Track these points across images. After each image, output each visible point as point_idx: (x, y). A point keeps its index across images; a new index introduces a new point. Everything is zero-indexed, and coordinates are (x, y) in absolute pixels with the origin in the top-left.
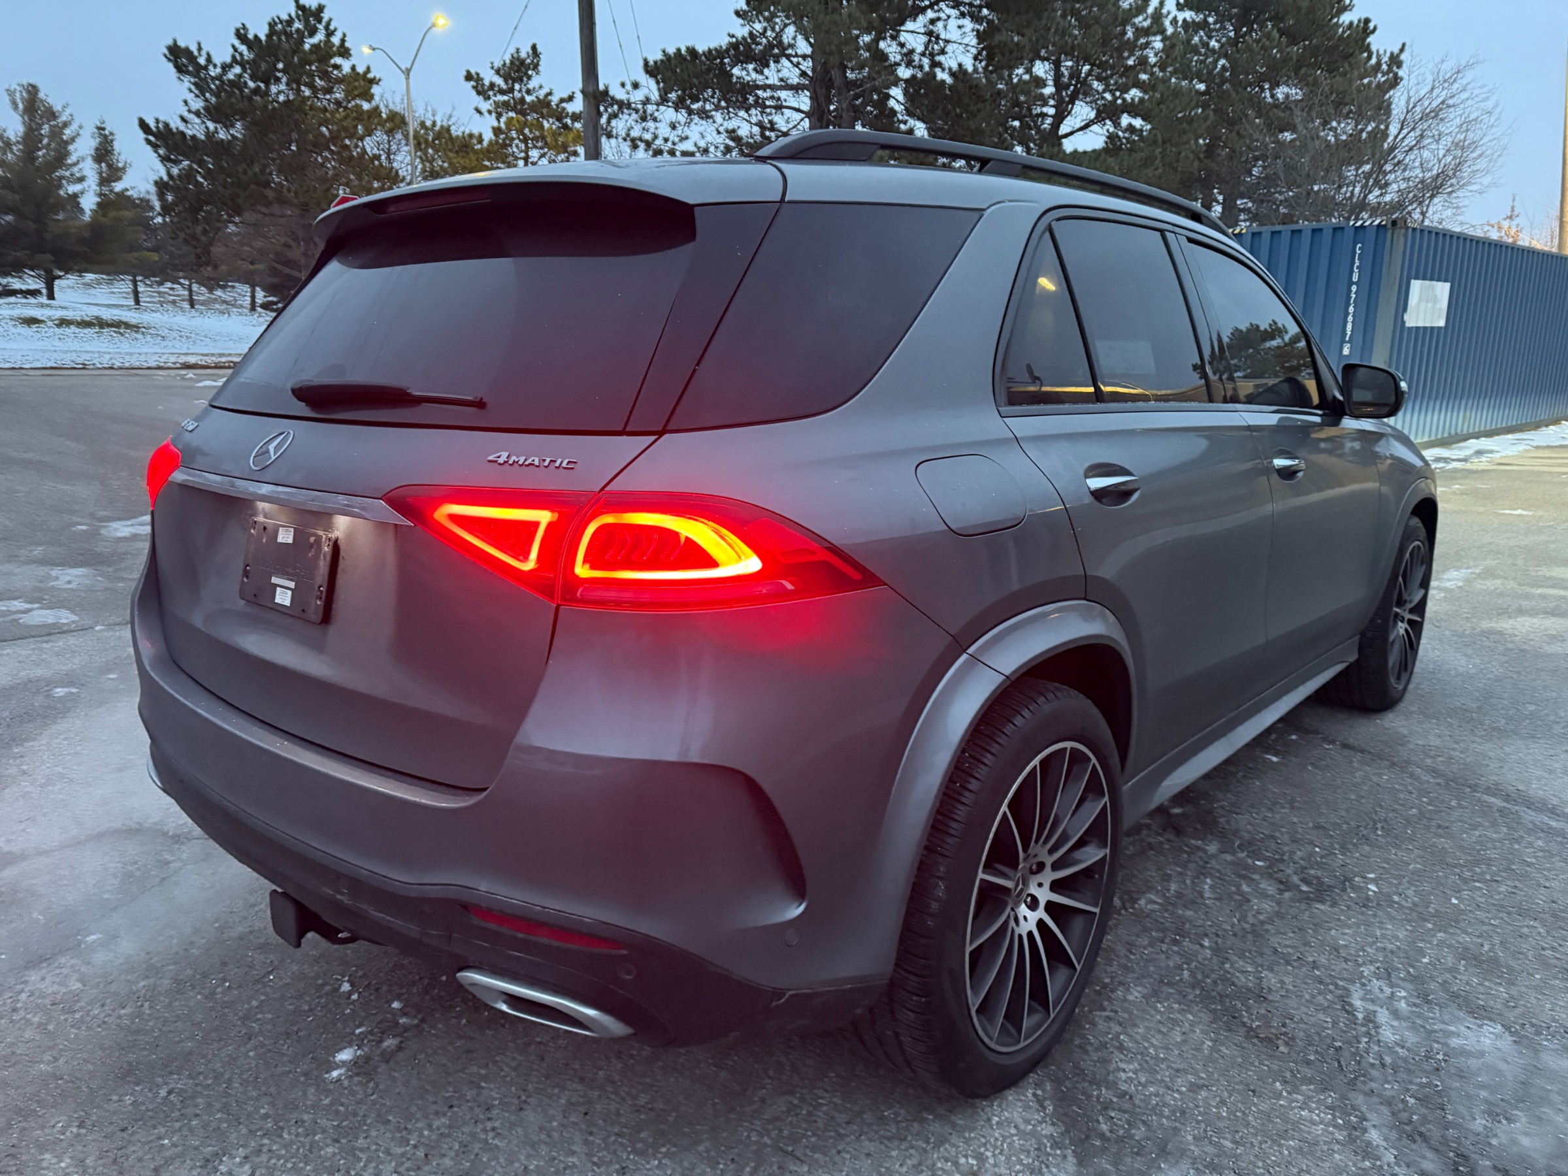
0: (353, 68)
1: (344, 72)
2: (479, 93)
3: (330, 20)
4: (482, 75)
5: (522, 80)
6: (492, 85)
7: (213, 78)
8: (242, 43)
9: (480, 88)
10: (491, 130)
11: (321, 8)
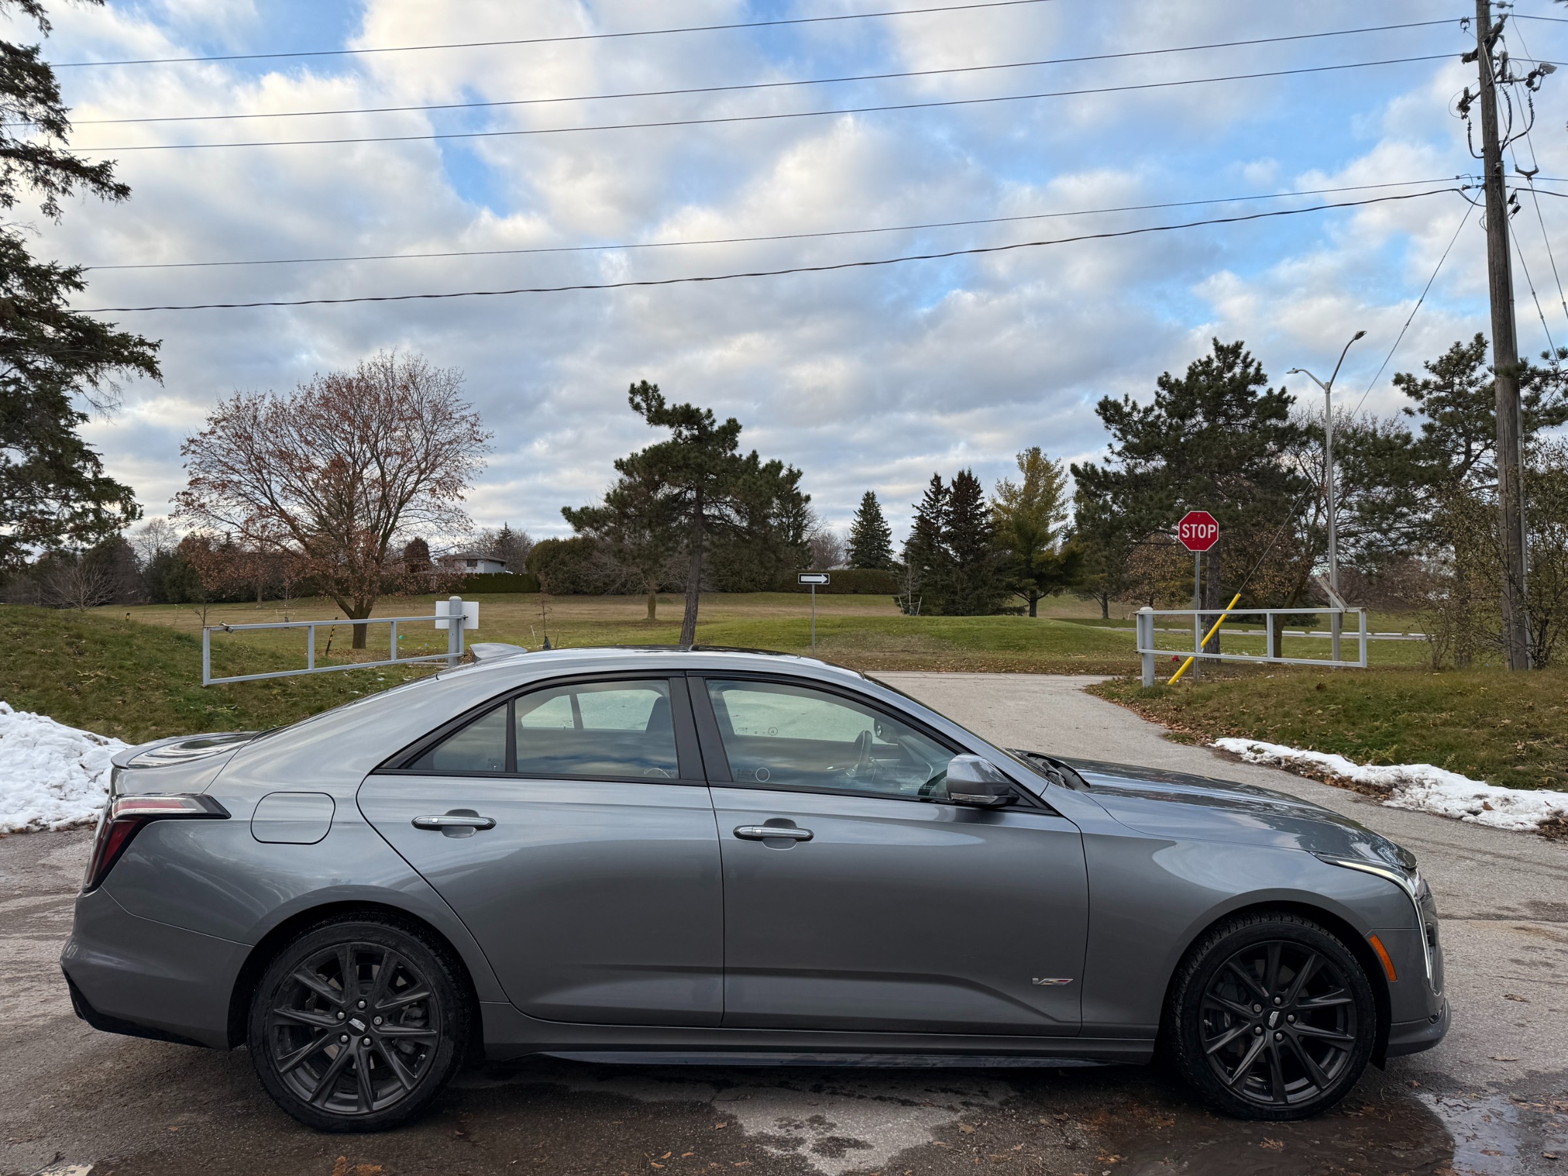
0: (1270, 391)
1: (1259, 397)
2: (1410, 393)
3: (1248, 353)
4: (1414, 376)
5: (1464, 373)
6: (1426, 385)
7: (1135, 422)
8: (1164, 389)
9: (1412, 388)
10: (1421, 429)
11: (1238, 346)
